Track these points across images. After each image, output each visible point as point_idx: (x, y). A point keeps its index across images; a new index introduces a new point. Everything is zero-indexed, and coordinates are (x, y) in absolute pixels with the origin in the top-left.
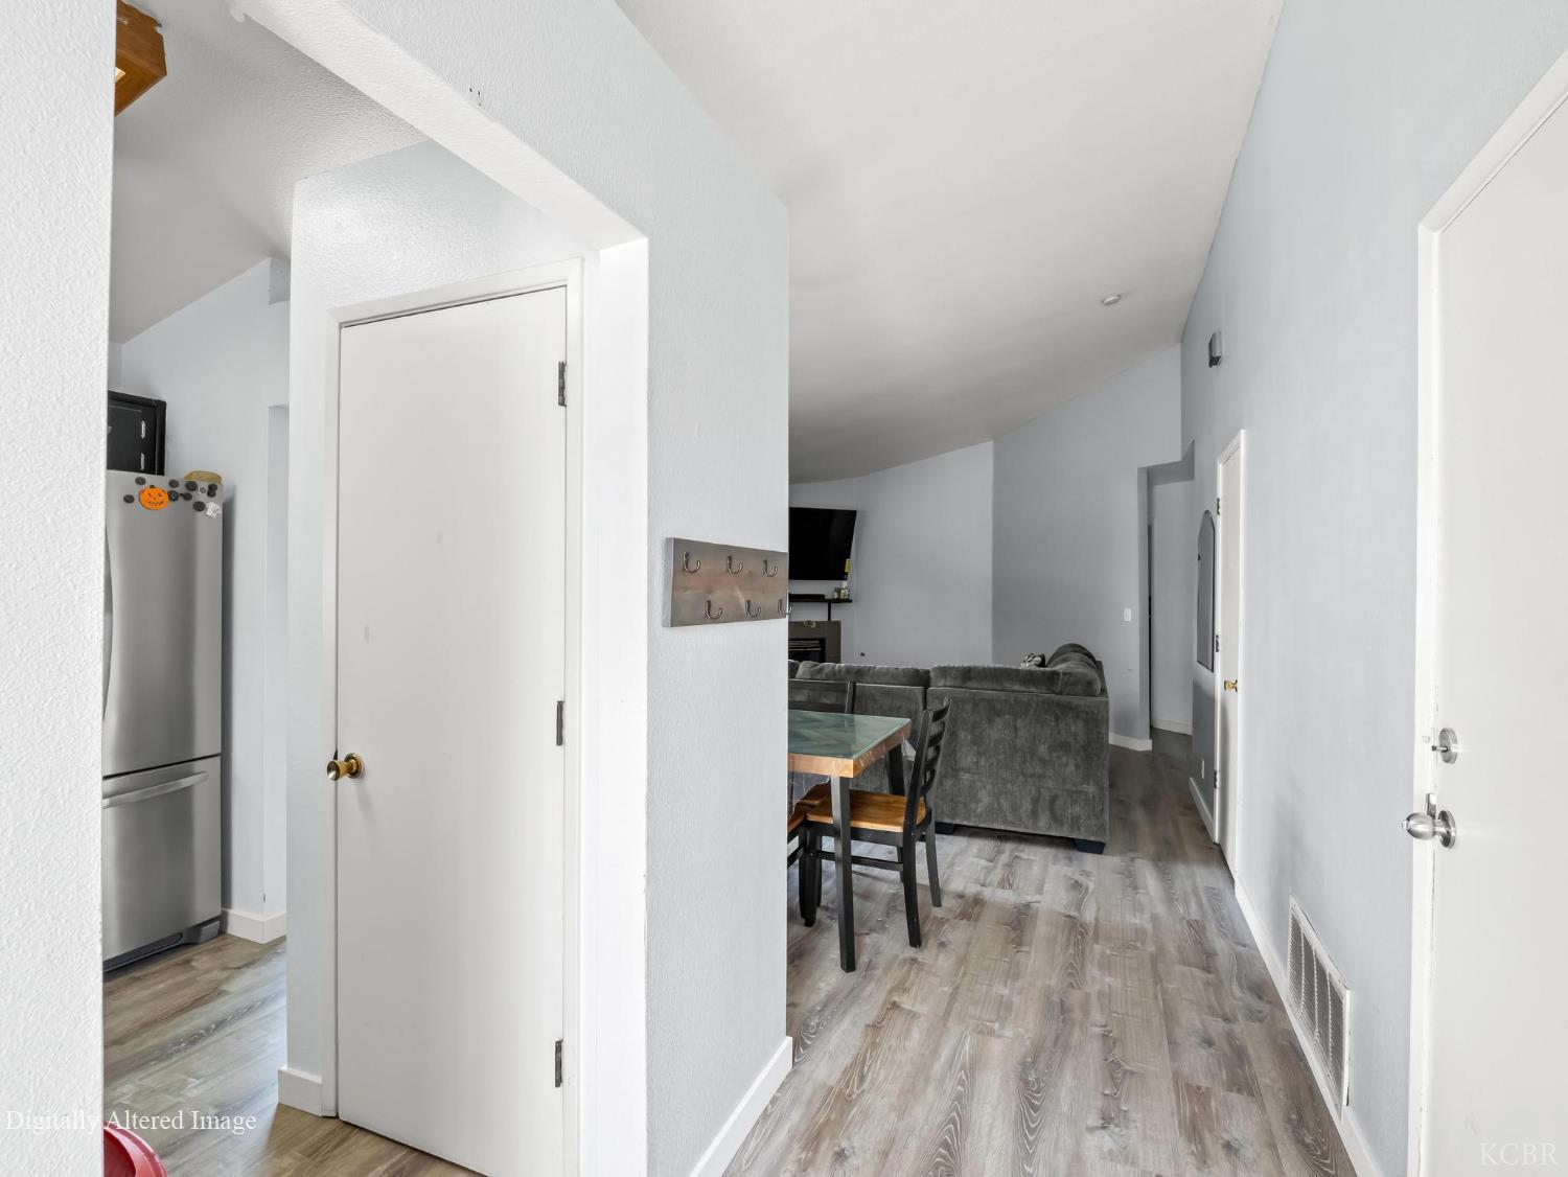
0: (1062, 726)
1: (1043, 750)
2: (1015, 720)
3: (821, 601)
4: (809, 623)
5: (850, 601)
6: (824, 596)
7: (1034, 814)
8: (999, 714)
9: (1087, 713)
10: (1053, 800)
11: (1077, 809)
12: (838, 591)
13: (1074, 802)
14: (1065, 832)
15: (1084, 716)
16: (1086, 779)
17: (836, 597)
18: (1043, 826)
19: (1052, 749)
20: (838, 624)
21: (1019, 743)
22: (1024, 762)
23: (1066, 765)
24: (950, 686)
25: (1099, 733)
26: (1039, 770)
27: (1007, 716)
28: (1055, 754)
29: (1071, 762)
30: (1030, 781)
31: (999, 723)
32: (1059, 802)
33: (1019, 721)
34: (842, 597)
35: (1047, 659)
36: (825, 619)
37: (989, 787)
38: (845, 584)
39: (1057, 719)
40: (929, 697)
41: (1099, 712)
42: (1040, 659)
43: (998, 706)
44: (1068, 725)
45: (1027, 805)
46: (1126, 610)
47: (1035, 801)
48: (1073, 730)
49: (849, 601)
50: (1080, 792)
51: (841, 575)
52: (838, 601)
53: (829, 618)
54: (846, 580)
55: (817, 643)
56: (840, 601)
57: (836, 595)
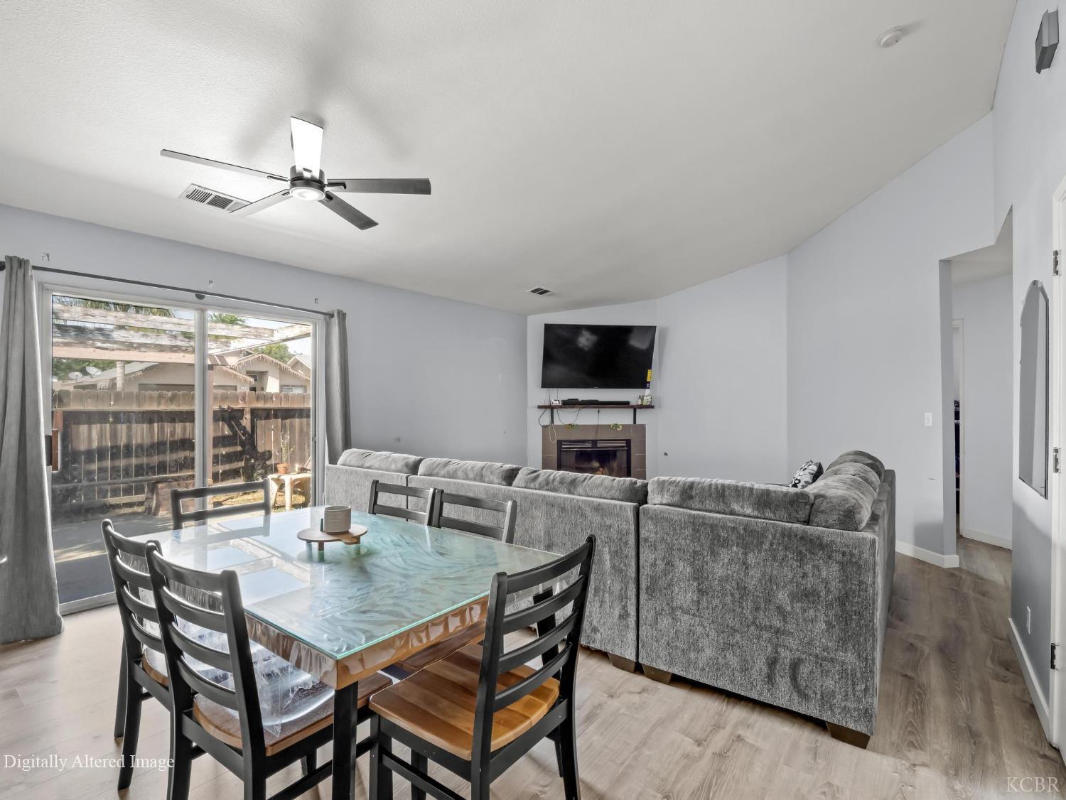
0: (808, 568)
1: (782, 597)
2: (745, 554)
3: (628, 408)
4: (616, 426)
5: (653, 407)
6: (630, 403)
7: (770, 679)
8: (725, 544)
9: (844, 554)
10: (795, 666)
11: (830, 683)
12: (641, 398)
13: (825, 673)
14: (812, 710)
15: (839, 557)
16: (843, 642)
17: (640, 404)
18: (783, 696)
19: (794, 597)
20: (643, 427)
21: (752, 583)
22: (757, 609)
23: (813, 621)
24: (669, 505)
25: (861, 583)
26: (777, 623)
27: (735, 548)
28: (799, 605)
29: (822, 617)
30: (766, 635)
31: (725, 556)
32: (804, 670)
33: (750, 555)
34: (644, 404)
35: (825, 468)
36: (631, 422)
37: (713, 634)
38: (647, 392)
39: (801, 558)
40: (641, 515)
41: (861, 553)
42: (815, 468)
43: (723, 534)
44: (817, 567)
45: (760, 665)
46: (926, 414)
47: (772, 663)
48: (824, 573)
49: (651, 407)
50: (832, 660)
51: (644, 384)
52: (641, 407)
53: (635, 422)
54: (649, 388)
55: (624, 444)
56: (645, 407)
57: (640, 402)
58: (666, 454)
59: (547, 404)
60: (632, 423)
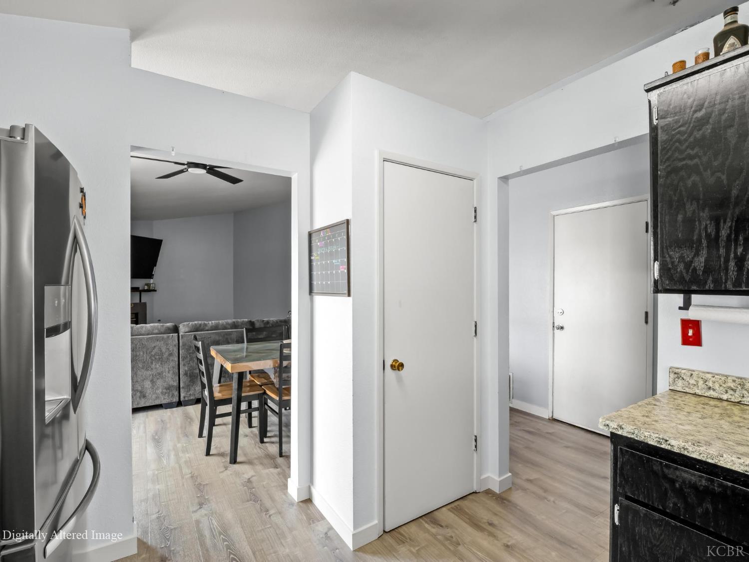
6: (139, 288)
12: (148, 285)
20: (145, 304)
34: (151, 288)
38: (152, 281)
49: (154, 290)
51: (150, 276)
52: (147, 290)
53: (140, 301)
54: (152, 279)
56: (149, 291)
57: (146, 288)
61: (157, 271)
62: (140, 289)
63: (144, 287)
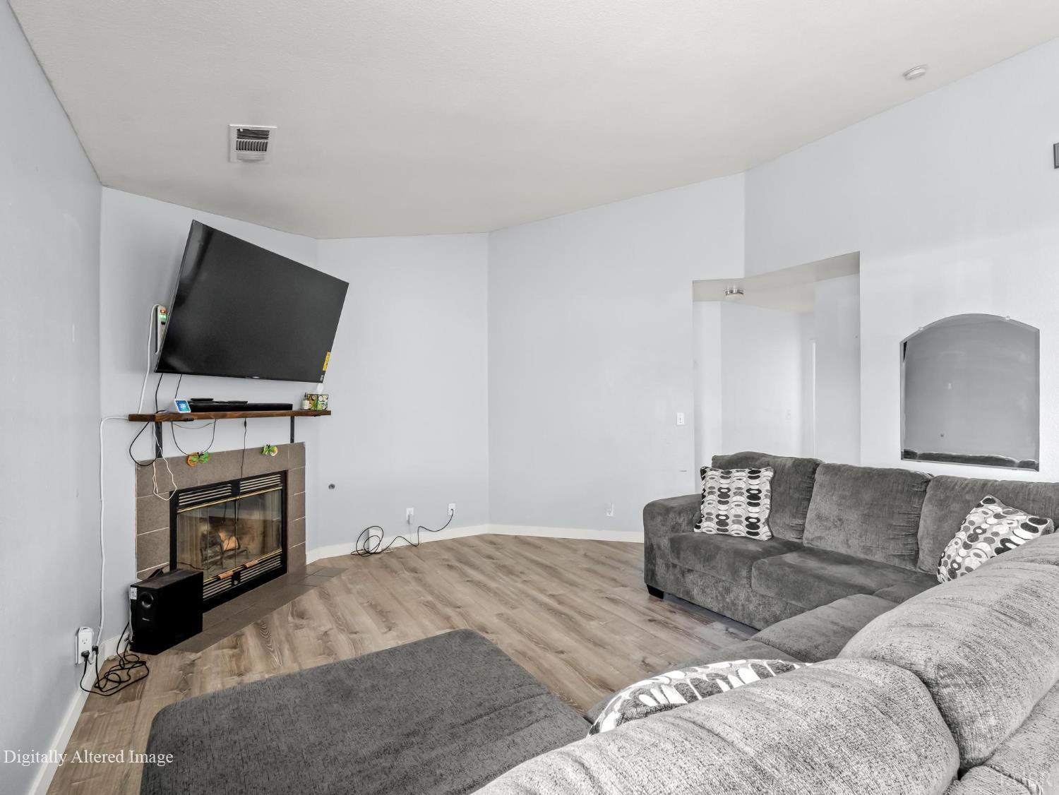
3: (285, 414)
4: (270, 448)
5: (327, 413)
6: (289, 406)
12: (309, 397)
17: (304, 406)
20: (302, 446)
34: (318, 408)
36: (288, 440)
38: (319, 388)
46: (678, 415)
51: (316, 375)
52: (303, 413)
53: (292, 440)
54: (322, 382)
55: (276, 479)
56: (315, 413)
57: (307, 405)
58: (332, 486)
59: (150, 411)
60: (288, 442)
61: (334, 362)
62: (295, 408)
63: (302, 404)
